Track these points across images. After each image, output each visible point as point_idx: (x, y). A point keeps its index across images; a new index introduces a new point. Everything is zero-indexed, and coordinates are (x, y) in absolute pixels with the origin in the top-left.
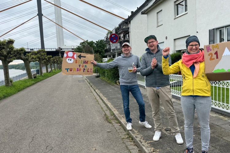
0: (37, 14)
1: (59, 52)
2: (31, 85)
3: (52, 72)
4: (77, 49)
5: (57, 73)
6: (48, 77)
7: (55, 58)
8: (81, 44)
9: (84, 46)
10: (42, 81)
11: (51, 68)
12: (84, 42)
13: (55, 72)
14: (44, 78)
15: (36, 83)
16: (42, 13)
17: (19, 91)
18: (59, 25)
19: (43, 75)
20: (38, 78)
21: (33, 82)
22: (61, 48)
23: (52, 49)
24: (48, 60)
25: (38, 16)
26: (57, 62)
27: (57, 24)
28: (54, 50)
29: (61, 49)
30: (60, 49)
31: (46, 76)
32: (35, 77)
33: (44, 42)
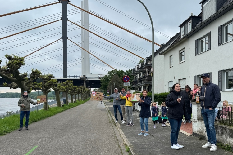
0: (62, 37)
1: (83, 81)
2: (61, 112)
3: (76, 102)
4: (105, 78)
5: (81, 104)
6: (73, 107)
7: (80, 88)
8: (109, 73)
9: (112, 75)
10: (69, 109)
11: (75, 98)
12: (112, 71)
13: (79, 103)
14: (70, 107)
15: (65, 110)
16: (67, 36)
17: (55, 114)
18: (86, 50)
19: (68, 104)
20: (65, 107)
21: (62, 109)
22: (86, 76)
23: (76, 77)
24: (74, 90)
25: (62, 39)
26: (81, 93)
27: (84, 49)
28: (78, 78)
29: (87, 78)
30: (85, 78)
31: (72, 106)
32: (63, 106)
33: (67, 68)
